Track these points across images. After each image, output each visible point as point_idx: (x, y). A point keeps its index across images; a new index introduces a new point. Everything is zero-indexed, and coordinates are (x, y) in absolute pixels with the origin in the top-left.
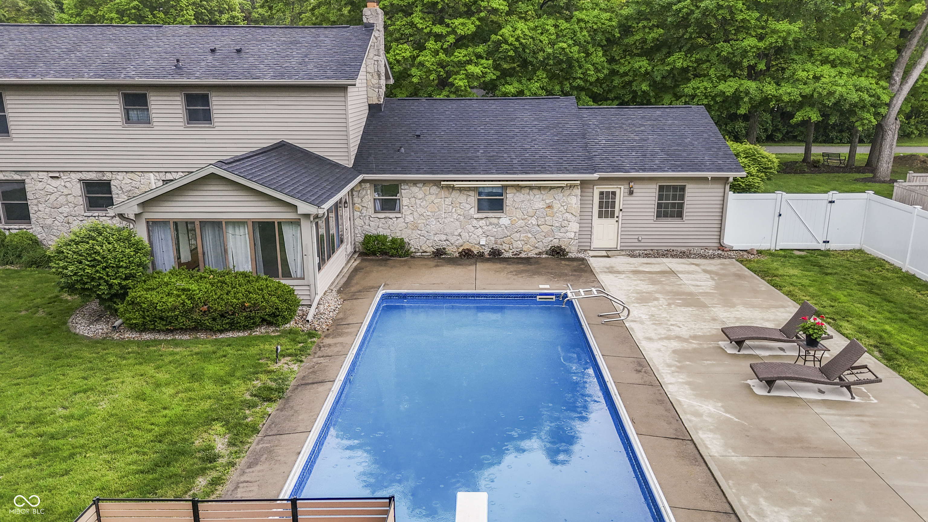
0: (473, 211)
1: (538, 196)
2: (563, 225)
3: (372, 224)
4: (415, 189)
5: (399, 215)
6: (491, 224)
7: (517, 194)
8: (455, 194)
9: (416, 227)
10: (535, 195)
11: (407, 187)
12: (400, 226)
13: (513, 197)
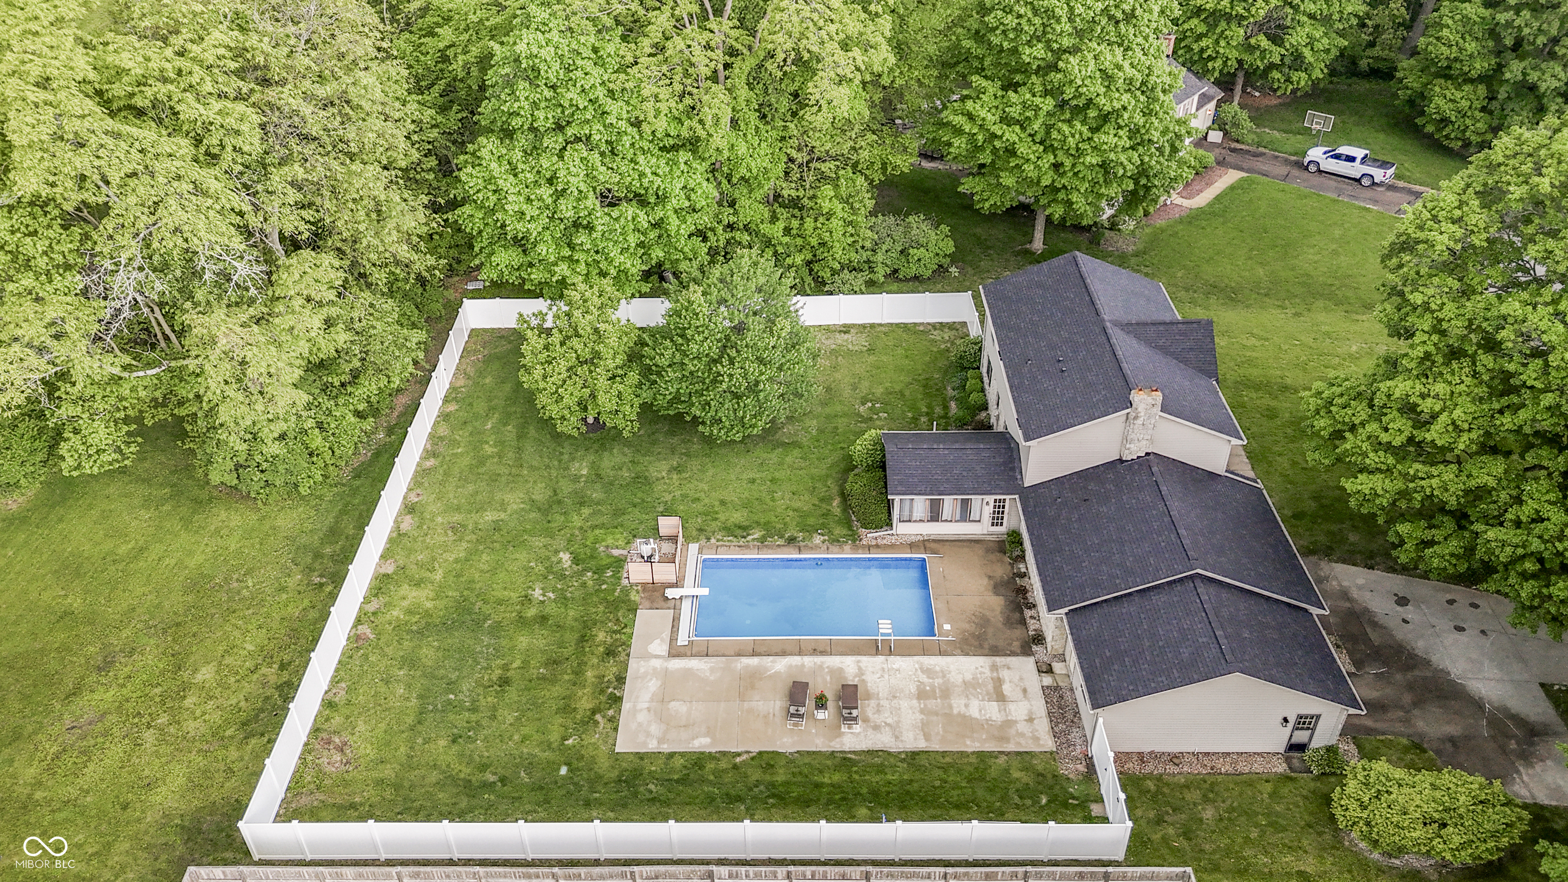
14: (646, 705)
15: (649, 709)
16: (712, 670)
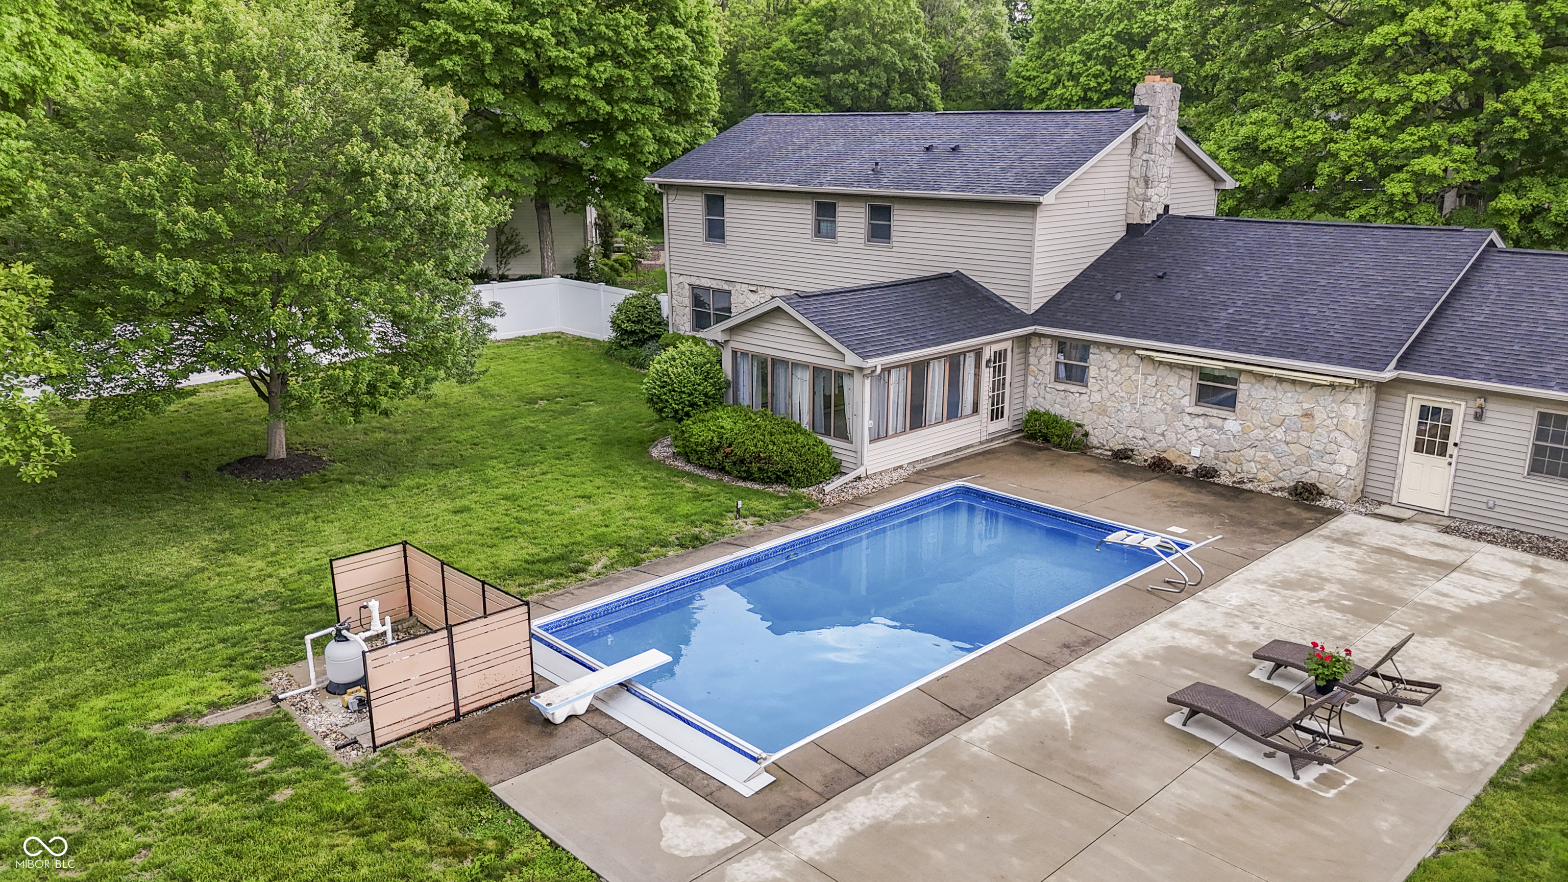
0: (1188, 403)
1: (1289, 395)
2: (1329, 450)
3: (1048, 396)
4: (1108, 356)
5: (1083, 390)
6: (1211, 426)
7: (1257, 386)
8: (1163, 371)
9: (1104, 412)
10: (1285, 392)
11: (1097, 351)
12: (1083, 405)
13: (1249, 390)
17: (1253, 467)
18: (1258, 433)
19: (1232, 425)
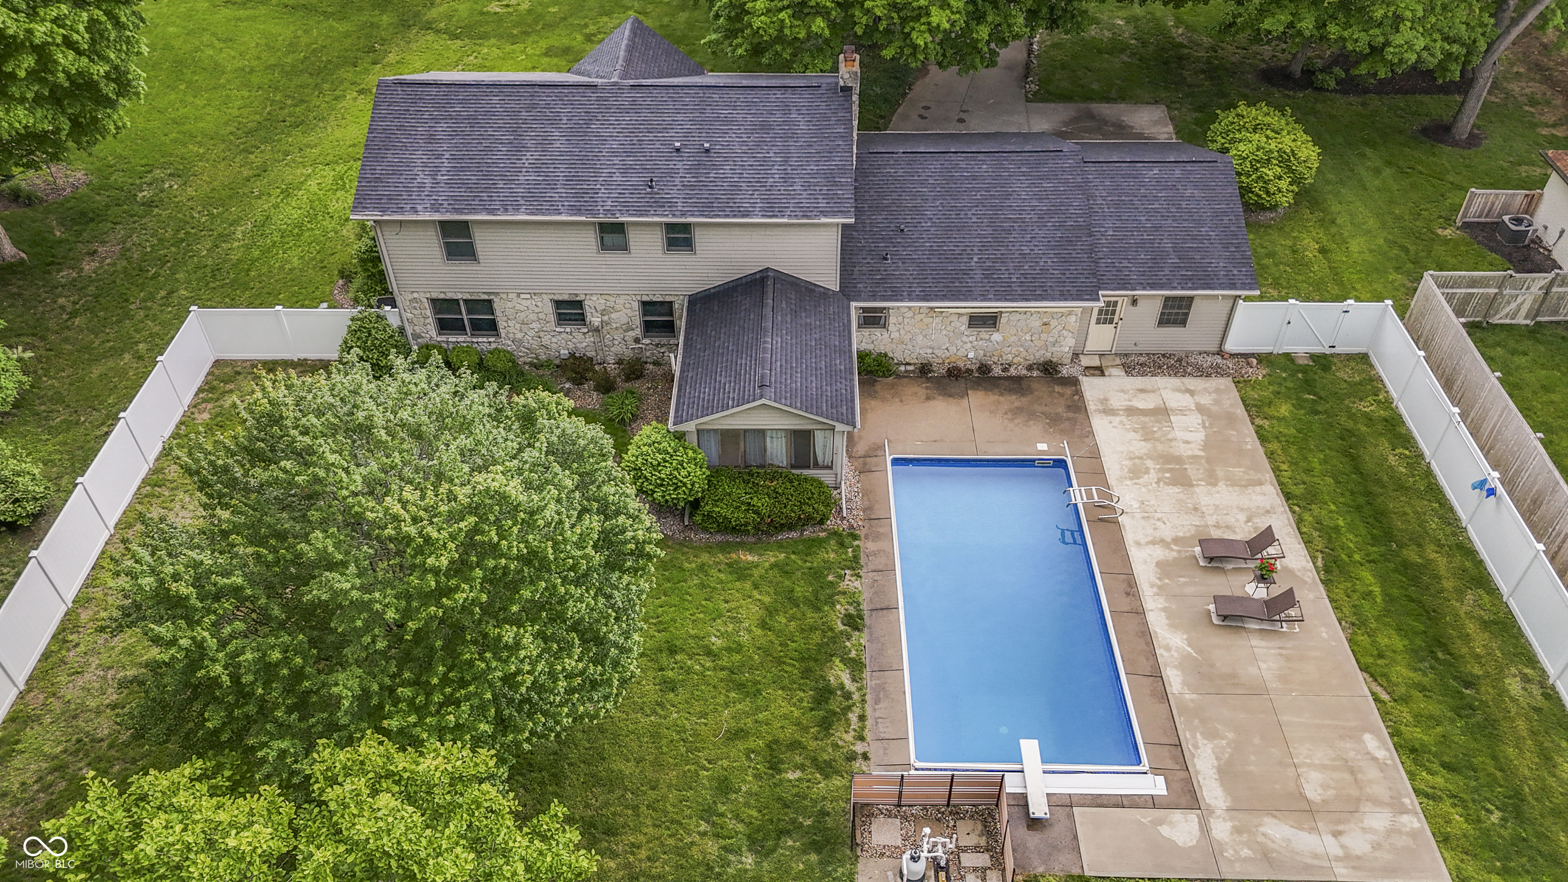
0: (963, 329)
1: (1035, 315)
2: (1059, 340)
5: (884, 332)
6: (981, 338)
7: (1012, 317)
9: (901, 343)
10: (1032, 314)
12: (884, 341)
13: (1008, 320)
14: (1329, 840)
15: (1336, 834)
16: (1211, 735)
17: (1010, 357)
18: (1013, 339)
19: (996, 337)
